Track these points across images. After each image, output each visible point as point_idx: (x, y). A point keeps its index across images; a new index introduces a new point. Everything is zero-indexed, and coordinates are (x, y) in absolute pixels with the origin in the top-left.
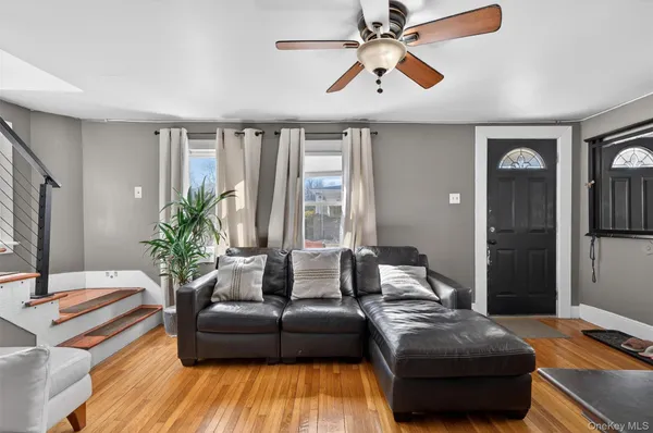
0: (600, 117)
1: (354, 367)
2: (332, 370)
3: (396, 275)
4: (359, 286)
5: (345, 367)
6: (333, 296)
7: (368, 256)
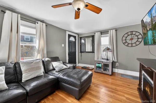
0: (81, 34)
1: (55, 93)
2: (49, 99)
3: (58, 64)
4: (46, 69)
5: (52, 95)
6: (41, 75)
7: (48, 60)
